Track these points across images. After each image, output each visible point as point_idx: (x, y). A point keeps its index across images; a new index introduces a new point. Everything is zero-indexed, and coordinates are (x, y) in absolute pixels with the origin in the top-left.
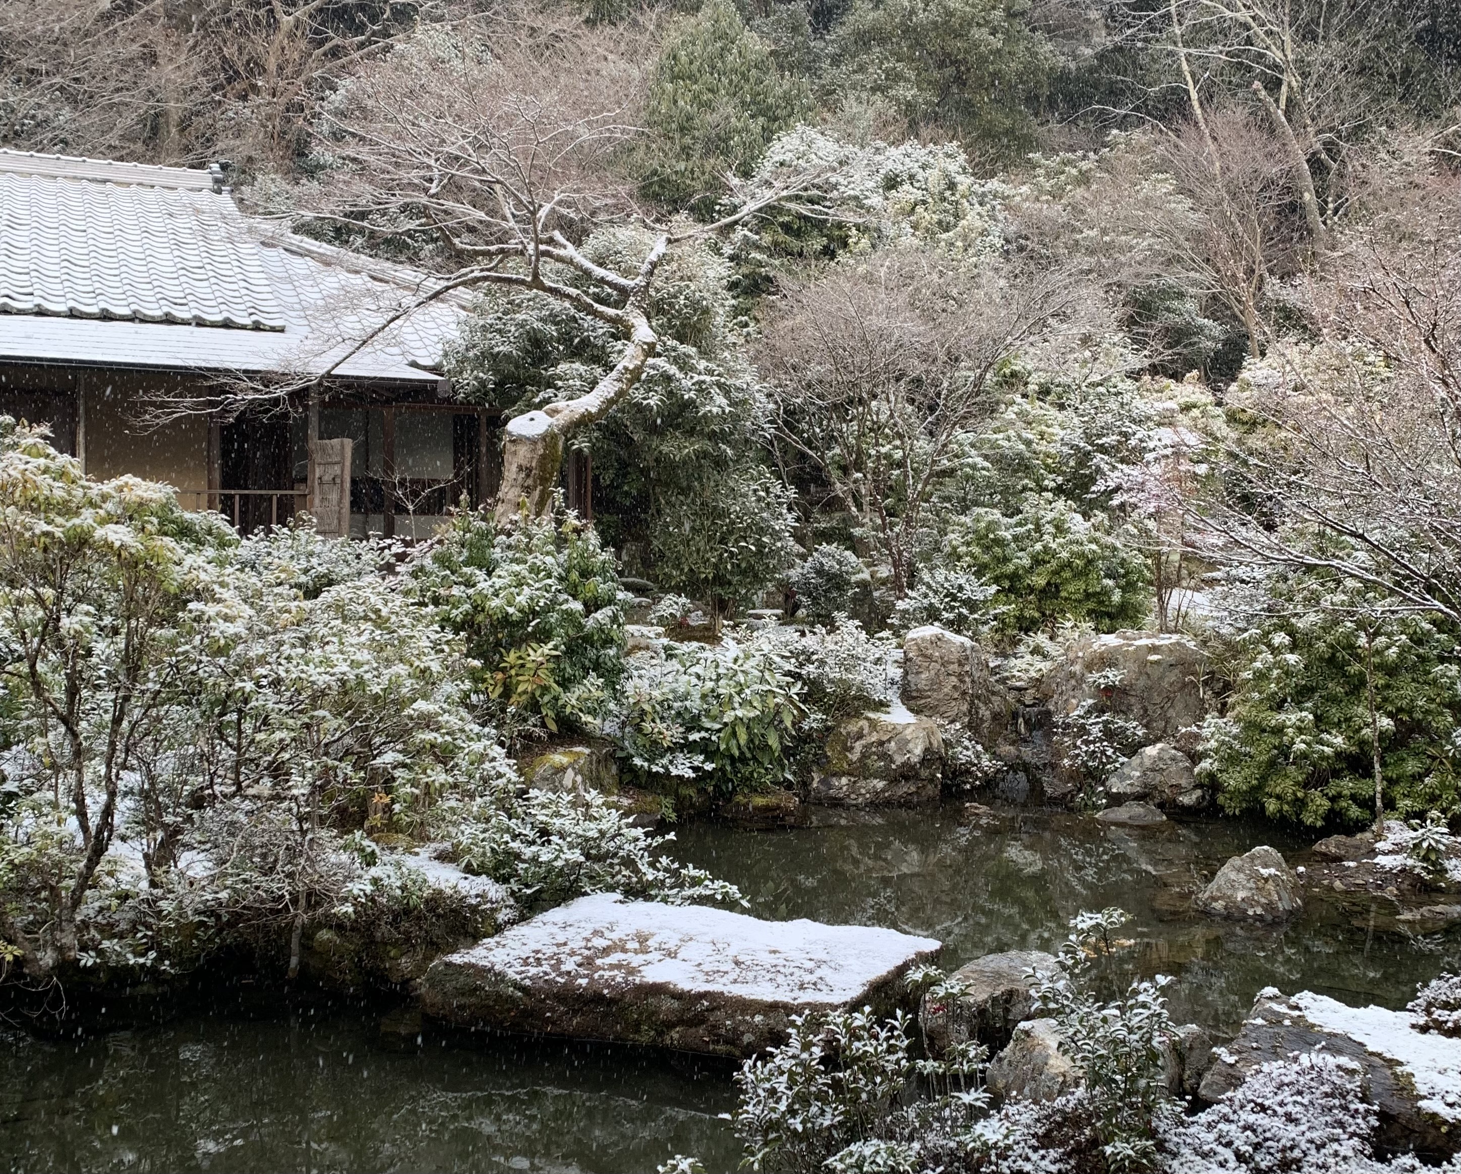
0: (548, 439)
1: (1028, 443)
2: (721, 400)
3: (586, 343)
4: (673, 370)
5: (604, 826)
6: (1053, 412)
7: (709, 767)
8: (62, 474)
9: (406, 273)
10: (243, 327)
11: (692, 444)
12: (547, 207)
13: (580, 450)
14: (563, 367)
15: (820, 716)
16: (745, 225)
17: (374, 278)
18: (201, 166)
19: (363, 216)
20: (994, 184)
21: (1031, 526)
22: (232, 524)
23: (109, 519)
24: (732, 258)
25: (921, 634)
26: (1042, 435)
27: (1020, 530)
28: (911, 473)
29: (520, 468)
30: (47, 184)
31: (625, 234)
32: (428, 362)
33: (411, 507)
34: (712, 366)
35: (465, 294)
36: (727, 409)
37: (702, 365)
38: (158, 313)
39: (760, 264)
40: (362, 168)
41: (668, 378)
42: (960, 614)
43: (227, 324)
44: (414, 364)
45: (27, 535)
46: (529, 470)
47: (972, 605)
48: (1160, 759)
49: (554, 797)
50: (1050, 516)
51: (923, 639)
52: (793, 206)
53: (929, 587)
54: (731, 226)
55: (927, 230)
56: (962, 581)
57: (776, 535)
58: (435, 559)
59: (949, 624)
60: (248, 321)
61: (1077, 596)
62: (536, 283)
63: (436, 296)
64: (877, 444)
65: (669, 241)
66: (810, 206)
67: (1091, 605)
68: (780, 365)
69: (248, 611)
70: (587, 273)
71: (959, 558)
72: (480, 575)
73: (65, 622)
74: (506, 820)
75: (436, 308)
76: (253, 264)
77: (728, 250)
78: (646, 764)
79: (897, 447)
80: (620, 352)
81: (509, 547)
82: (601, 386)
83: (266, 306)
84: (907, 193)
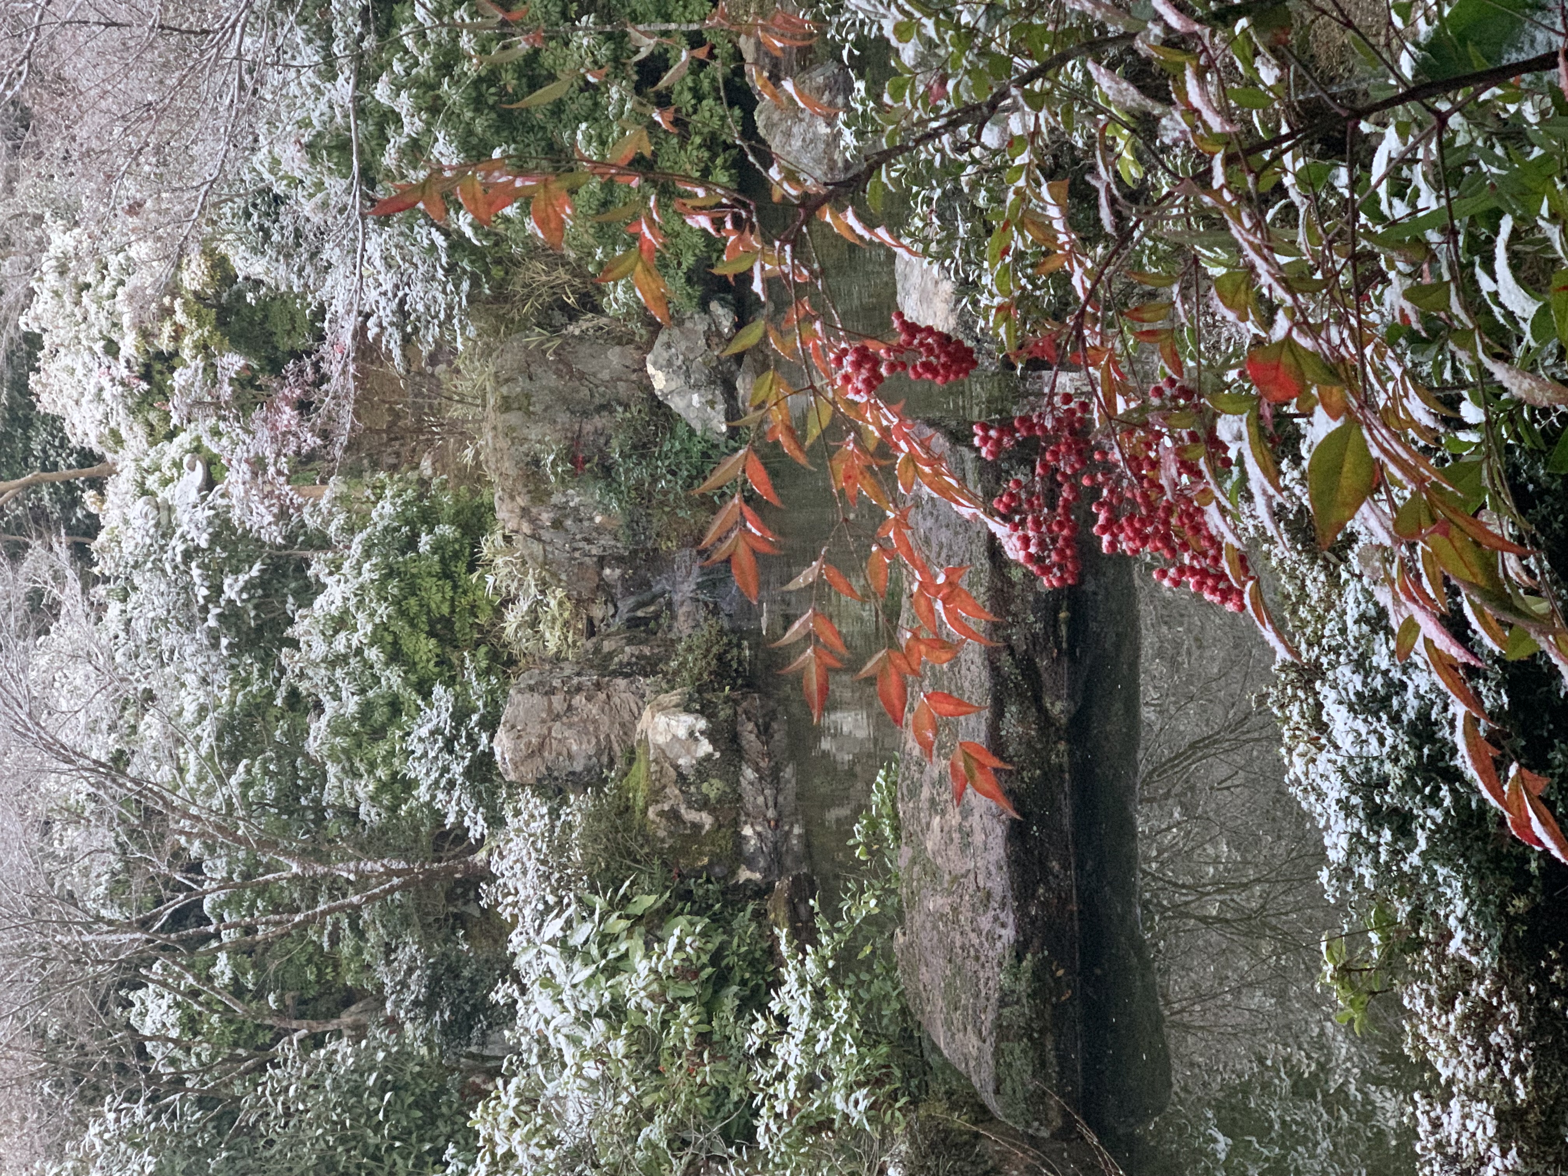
48: (670, 363)
50: (320, 643)
61: (448, 587)
67: (461, 567)
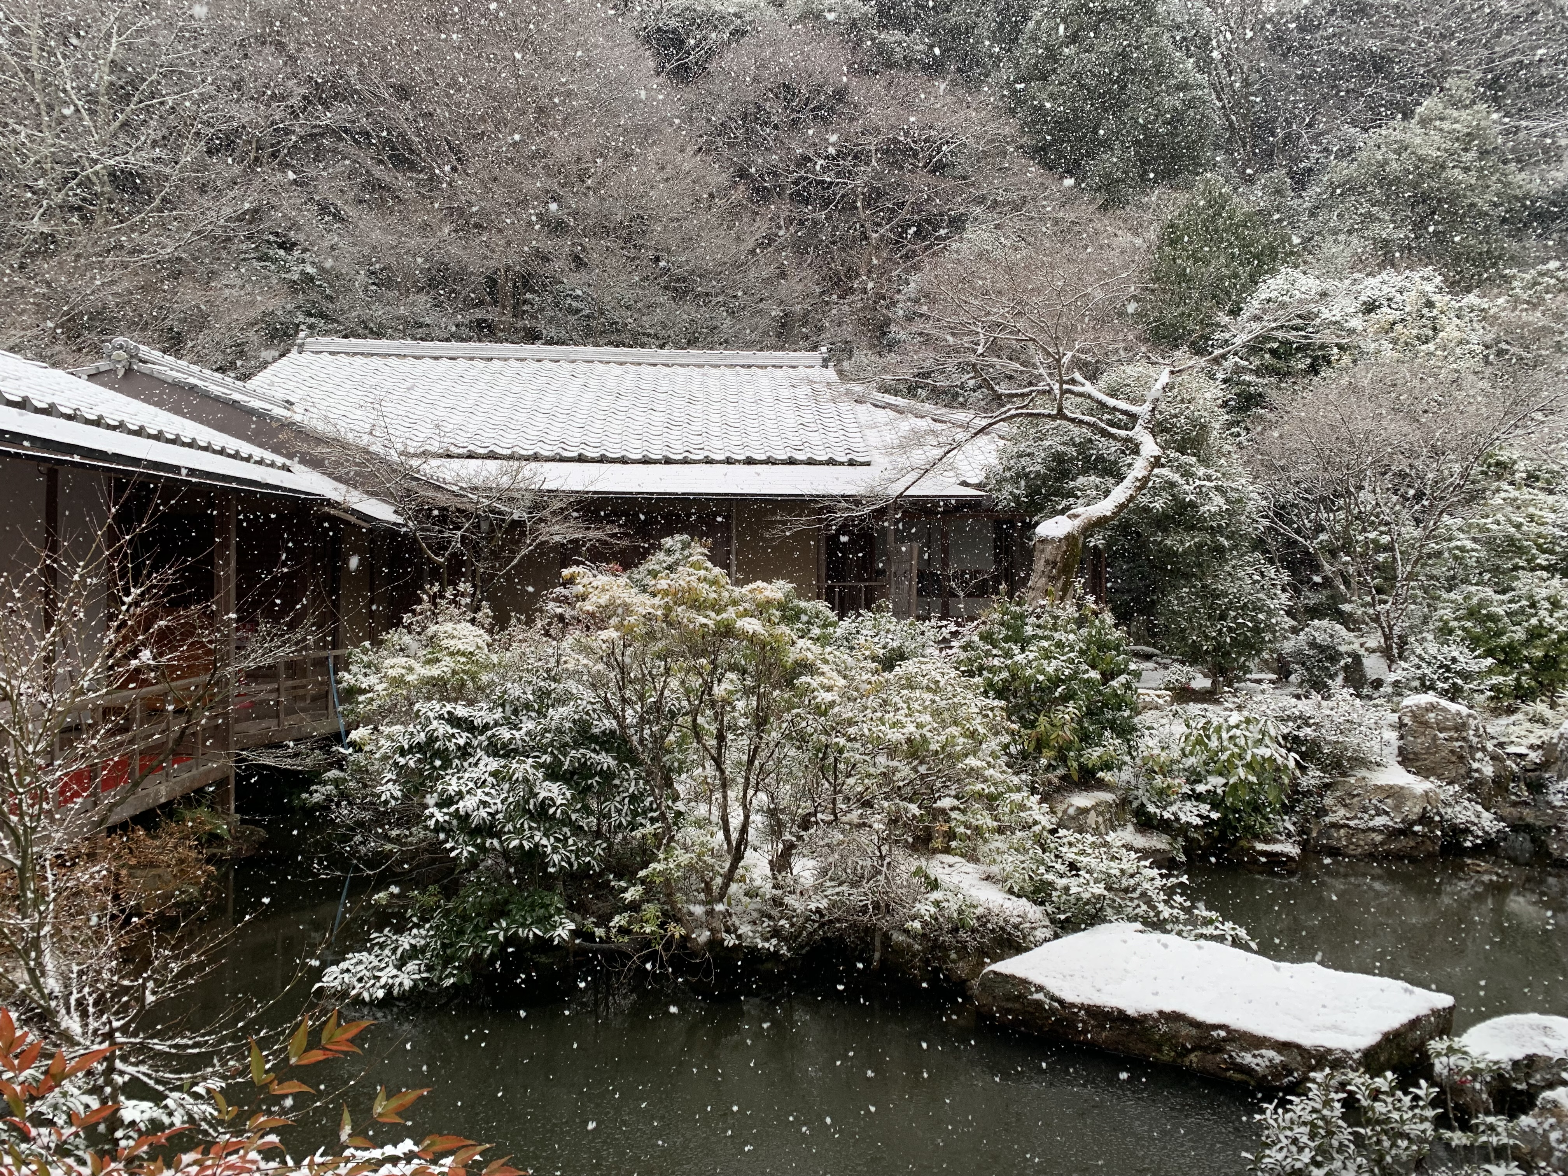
0: (1070, 538)
1: (1518, 526)
2: (1219, 500)
3: (1100, 458)
4: (1176, 477)
5: (1125, 865)
6: (1542, 496)
7: (1215, 816)
8: (714, 582)
9: (961, 416)
10: (842, 464)
11: (1193, 538)
12: (1069, 354)
13: (1095, 546)
14: (1081, 480)
15: (1318, 773)
16: (1236, 354)
17: (935, 420)
18: (815, 348)
19: (927, 375)
20: (1472, 299)
21: (1525, 602)
22: (833, 609)
23: (746, 613)
24: (1225, 381)
25: (1416, 702)
26: (1531, 518)
27: (1514, 606)
28: (1398, 556)
29: (1047, 562)
30: (713, 371)
31: (1131, 371)
32: (974, 481)
33: (962, 594)
34: (1211, 471)
35: (1003, 427)
36: (1224, 508)
37: (1201, 471)
38: (784, 457)
39: (1249, 384)
40: (927, 340)
41: (1172, 485)
42: (1454, 684)
43: (831, 462)
44: (965, 484)
45: (691, 626)
46: (1055, 564)
47: (1466, 676)
49: (1079, 836)
50: (1544, 593)
51: (1419, 707)
52: (1279, 334)
53: (1420, 657)
54: (1224, 356)
55: (1407, 344)
56: (1456, 654)
57: (1270, 613)
58: (982, 637)
59: (1444, 693)
60: (845, 459)
62: (1061, 415)
63: (982, 430)
64: (1364, 530)
65: (1172, 372)
66: (1295, 333)
68: (1271, 467)
69: (842, 682)
70: (1102, 405)
71: (1451, 632)
72: (1016, 649)
73: (716, 689)
74: (1040, 851)
75: (982, 440)
76: (848, 417)
77: (1220, 376)
78: (1158, 811)
79: (1382, 533)
80: (1130, 465)
81: (1039, 626)
82: (1113, 493)
83: (859, 446)
84: (1386, 314)
